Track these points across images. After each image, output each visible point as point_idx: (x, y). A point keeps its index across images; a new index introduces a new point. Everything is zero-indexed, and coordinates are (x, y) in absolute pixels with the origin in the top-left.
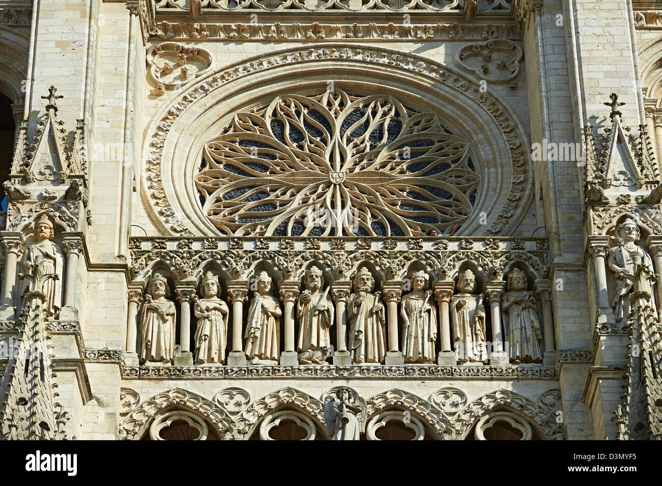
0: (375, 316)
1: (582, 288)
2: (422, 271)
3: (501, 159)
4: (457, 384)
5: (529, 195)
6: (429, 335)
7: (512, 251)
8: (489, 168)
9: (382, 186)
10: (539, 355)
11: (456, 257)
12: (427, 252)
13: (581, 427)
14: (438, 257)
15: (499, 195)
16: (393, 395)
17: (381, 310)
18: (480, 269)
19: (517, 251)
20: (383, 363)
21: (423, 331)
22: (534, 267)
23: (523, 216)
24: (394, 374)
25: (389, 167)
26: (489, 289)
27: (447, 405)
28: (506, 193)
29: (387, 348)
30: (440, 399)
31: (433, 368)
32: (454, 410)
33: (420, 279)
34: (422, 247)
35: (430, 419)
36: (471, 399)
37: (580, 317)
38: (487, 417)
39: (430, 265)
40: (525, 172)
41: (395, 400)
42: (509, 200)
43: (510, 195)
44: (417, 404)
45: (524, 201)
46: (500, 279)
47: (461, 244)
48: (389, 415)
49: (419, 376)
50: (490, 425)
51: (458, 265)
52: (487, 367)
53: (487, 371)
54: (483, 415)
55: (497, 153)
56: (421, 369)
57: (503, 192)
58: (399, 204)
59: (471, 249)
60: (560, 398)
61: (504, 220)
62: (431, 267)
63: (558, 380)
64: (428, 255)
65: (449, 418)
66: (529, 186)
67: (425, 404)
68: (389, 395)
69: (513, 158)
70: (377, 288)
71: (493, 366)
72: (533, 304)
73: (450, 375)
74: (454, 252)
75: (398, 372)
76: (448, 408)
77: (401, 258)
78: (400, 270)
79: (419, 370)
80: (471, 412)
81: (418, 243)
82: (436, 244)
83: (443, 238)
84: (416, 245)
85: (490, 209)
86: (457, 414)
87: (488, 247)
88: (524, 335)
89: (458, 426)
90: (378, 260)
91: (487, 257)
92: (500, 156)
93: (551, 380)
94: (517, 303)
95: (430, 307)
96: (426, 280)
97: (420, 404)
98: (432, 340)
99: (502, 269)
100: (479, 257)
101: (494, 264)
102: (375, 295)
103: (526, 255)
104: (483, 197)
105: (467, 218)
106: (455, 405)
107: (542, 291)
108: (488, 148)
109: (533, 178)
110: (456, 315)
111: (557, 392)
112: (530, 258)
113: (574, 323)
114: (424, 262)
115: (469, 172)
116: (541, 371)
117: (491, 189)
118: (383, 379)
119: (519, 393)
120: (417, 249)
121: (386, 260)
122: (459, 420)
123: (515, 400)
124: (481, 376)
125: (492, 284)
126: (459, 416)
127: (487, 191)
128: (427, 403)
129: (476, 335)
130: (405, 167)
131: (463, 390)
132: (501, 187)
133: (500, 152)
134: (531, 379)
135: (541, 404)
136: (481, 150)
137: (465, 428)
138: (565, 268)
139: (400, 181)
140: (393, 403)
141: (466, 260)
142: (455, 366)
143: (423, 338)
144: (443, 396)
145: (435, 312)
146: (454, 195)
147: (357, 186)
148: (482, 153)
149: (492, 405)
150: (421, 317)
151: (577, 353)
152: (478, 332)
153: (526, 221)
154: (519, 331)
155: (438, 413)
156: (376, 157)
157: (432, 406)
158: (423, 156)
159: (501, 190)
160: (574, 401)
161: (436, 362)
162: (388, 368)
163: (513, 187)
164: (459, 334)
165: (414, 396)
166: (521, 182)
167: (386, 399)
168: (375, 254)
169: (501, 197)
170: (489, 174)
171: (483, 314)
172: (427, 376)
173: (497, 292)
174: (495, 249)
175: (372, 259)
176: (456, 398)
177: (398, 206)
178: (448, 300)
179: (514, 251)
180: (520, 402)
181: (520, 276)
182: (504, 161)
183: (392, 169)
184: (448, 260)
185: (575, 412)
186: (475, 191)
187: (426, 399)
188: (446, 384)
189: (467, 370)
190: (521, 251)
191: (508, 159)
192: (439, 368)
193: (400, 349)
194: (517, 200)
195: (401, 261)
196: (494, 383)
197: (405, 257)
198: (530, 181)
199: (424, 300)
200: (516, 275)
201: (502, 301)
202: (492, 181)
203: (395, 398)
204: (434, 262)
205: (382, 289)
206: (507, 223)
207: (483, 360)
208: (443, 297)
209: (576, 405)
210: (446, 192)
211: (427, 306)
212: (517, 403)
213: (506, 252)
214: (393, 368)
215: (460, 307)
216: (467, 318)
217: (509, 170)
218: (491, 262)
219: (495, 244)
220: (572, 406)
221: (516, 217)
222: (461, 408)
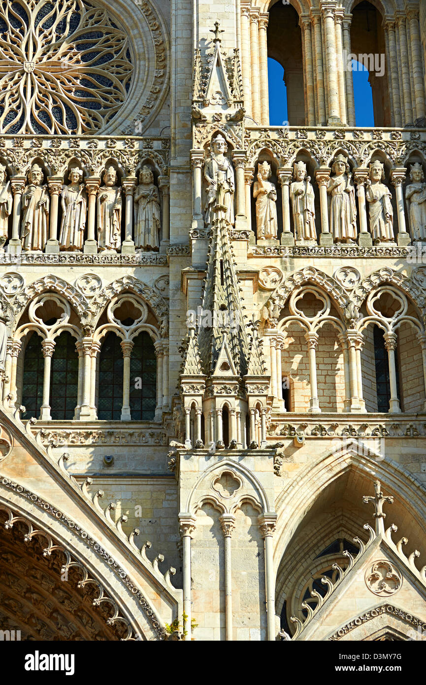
0: (41, 208)
1: (188, 189)
2: (78, 168)
3: (148, 54)
4: (97, 271)
5: (166, 89)
6: (79, 225)
7: (144, 150)
8: (140, 61)
9: (62, 74)
10: (156, 245)
11: (103, 155)
12: (82, 150)
13: (179, 314)
14: (90, 155)
15: (145, 87)
16: (49, 280)
17: (46, 203)
18: (120, 166)
19: (147, 150)
20: (44, 251)
21: (75, 221)
22: (158, 164)
23: (160, 107)
24: (51, 261)
25: (68, 56)
26: (125, 184)
27: (88, 289)
28: (150, 84)
29: (49, 237)
30: (82, 283)
31: (79, 256)
32: (91, 294)
33: (75, 174)
34: (79, 146)
35: (74, 301)
36: (105, 283)
37: (185, 214)
38: (116, 299)
39: (84, 162)
40: (165, 67)
41: (50, 285)
42: (151, 92)
43: (153, 88)
44: (65, 288)
45: (162, 94)
46: (133, 175)
47: (107, 143)
48: (46, 296)
49: (68, 263)
50: (119, 305)
51: (104, 161)
52: (118, 255)
53: (118, 258)
54: (113, 298)
55: (146, 49)
56: (71, 257)
57: (148, 85)
58: (74, 91)
59: (114, 148)
60: (168, 283)
61: (147, 110)
62: (85, 164)
63: (169, 267)
64: (83, 153)
65: (88, 301)
66: (166, 81)
67: (72, 288)
68: (46, 281)
69: (157, 53)
70: (44, 182)
71: (123, 254)
72: (156, 197)
73: (91, 262)
74: (102, 151)
75: (54, 259)
76: (88, 293)
77: (63, 156)
78: (61, 166)
79: (69, 258)
80: (104, 296)
81: (77, 142)
82: (89, 143)
83: (95, 138)
84: (75, 144)
85: (137, 99)
86: (94, 298)
87: (126, 146)
88: (147, 227)
89: (93, 308)
90: (46, 157)
91: (125, 155)
92: (148, 51)
93: (164, 266)
94: (144, 197)
95: (81, 200)
96: (80, 175)
97: (68, 288)
98: (81, 230)
99: (135, 167)
100: (120, 155)
101: (130, 161)
102: (43, 188)
103: (153, 153)
104: (134, 86)
105: (122, 105)
106: (93, 289)
107: (163, 186)
108: (140, 43)
109: (170, 73)
110: (100, 207)
111: (167, 277)
112: (157, 156)
113: (180, 220)
114: (80, 159)
115: (126, 63)
116: (157, 259)
117: (140, 80)
118: (43, 265)
119: (139, 279)
120: (75, 147)
121: (52, 157)
122: (95, 303)
123: (137, 285)
124: (113, 264)
125: (128, 180)
126: (95, 300)
127: (137, 82)
128: (73, 288)
129: (113, 225)
130: (80, 57)
131: (100, 276)
132: (147, 79)
133: (148, 48)
134: (150, 266)
135: (154, 289)
136: (135, 44)
137: (99, 310)
138: (177, 171)
139: (75, 71)
140: (48, 288)
141: (110, 157)
142: (95, 254)
143: (74, 227)
144: (85, 280)
145: (85, 203)
146: (114, 83)
147: (43, 74)
148: (136, 47)
149: (120, 289)
150: (74, 209)
151: (180, 248)
152: (115, 223)
153: (163, 111)
154: (144, 222)
155: (80, 296)
156: (59, 47)
157: (76, 291)
158: (94, 47)
159: (146, 83)
160: (176, 290)
161: (82, 250)
162: (46, 256)
163: (155, 80)
164: (100, 225)
165: (63, 281)
166: (161, 77)
167: (44, 284)
168: (45, 151)
169: (146, 89)
170: (140, 65)
171: (119, 207)
172: (74, 263)
173: (131, 186)
174: (132, 148)
175: (42, 156)
176: (94, 283)
177: (72, 93)
178: (95, 193)
179: (145, 150)
180: (140, 287)
181: (148, 172)
182: (151, 56)
183: (71, 58)
184: (97, 157)
185: (175, 300)
186: (130, 80)
187: (72, 284)
188: (88, 270)
189: (103, 259)
190: (150, 150)
191: (153, 55)
192: (84, 257)
193: (58, 238)
194: (157, 93)
195: (63, 158)
196: (123, 269)
197: (66, 155)
198: (168, 74)
199: (78, 192)
200: (146, 172)
201: (134, 194)
202: (141, 72)
203: (51, 282)
204: (87, 159)
205: (48, 183)
206: (149, 113)
207: (117, 247)
208: (92, 190)
209: (176, 294)
210: (109, 80)
211: (80, 198)
212: (138, 287)
213: (139, 151)
214: (51, 256)
215: (102, 200)
216: (108, 211)
217: (153, 64)
218: (128, 160)
219: (132, 143)
220: (174, 294)
221: (154, 108)
222: (98, 292)
